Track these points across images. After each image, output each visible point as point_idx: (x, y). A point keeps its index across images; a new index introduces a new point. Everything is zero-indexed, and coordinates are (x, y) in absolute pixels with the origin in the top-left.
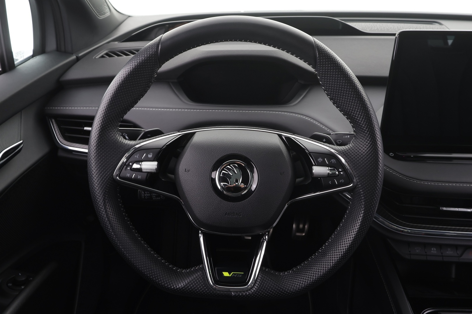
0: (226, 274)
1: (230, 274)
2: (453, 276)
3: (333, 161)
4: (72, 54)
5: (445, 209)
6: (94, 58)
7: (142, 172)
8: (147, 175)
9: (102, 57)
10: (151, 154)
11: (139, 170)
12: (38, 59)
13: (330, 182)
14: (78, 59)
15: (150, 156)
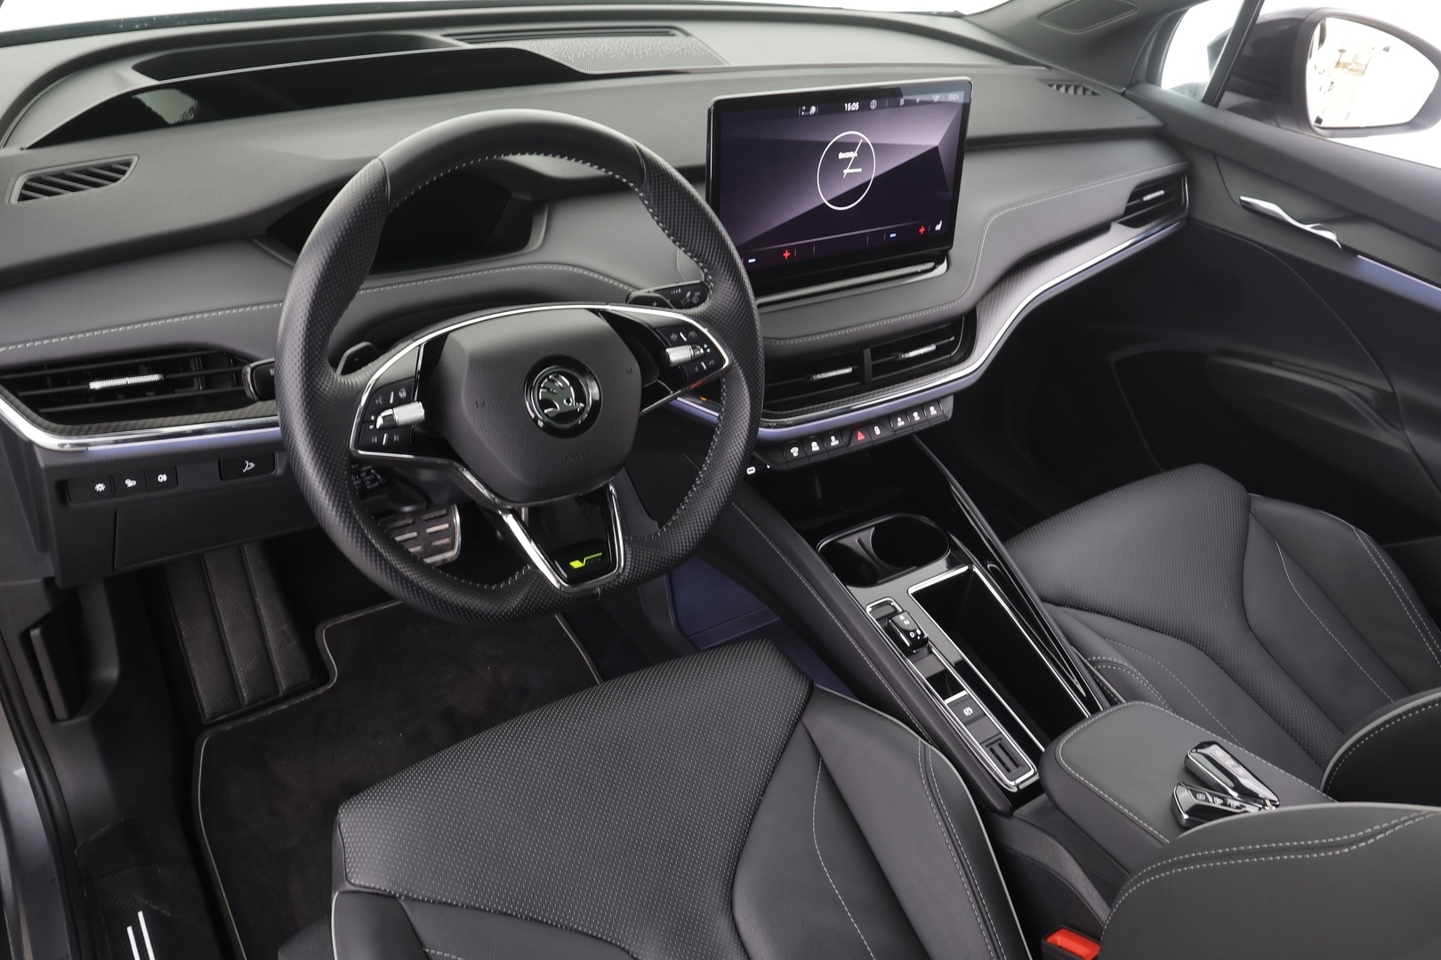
0: (576, 564)
1: (582, 561)
2: (820, 496)
3: (693, 334)
7: (398, 427)
10: (403, 390)
11: (392, 425)
13: (697, 369)
15: (403, 394)
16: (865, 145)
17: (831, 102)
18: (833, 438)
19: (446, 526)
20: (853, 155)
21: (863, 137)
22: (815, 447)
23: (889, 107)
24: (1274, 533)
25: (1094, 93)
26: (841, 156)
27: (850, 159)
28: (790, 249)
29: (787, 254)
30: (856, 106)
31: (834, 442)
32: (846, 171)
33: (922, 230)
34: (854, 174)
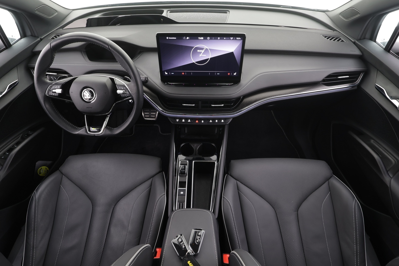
3: (125, 88)
4: (38, 37)
5: (184, 105)
6: (48, 39)
7: (56, 93)
8: (58, 94)
9: (53, 38)
11: (55, 92)
12: (23, 40)
13: (124, 96)
14: (41, 40)
15: (59, 87)
16: (207, 49)
17: (194, 36)
18: (189, 120)
19: (155, 113)
20: (203, 51)
21: (205, 47)
22: (183, 121)
23: (214, 39)
24: (331, 190)
25: (342, 41)
26: (198, 51)
27: (202, 52)
28: (184, 72)
29: (183, 74)
30: (202, 38)
31: (189, 121)
32: (200, 55)
33: (229, 74)
34: (202, 56)
